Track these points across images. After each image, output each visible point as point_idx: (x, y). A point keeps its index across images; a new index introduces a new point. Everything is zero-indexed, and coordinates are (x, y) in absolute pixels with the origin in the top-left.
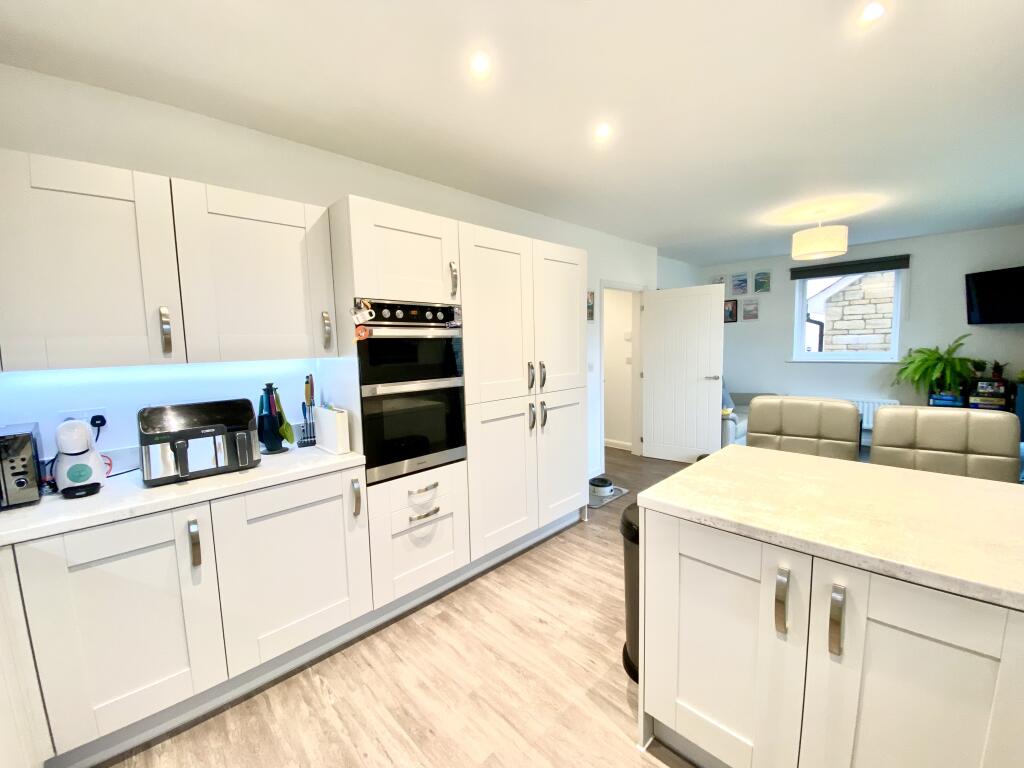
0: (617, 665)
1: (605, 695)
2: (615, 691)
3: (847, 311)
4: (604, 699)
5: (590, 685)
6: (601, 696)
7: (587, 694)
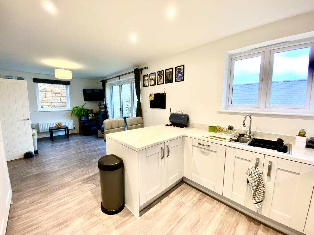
0: (109, 217)
1: (119, 223)
2: (119, 220)
3: (47, 95)
4: (120, 224)
5: (114, 227)
6: (119, 225)
7: (117, 229)
